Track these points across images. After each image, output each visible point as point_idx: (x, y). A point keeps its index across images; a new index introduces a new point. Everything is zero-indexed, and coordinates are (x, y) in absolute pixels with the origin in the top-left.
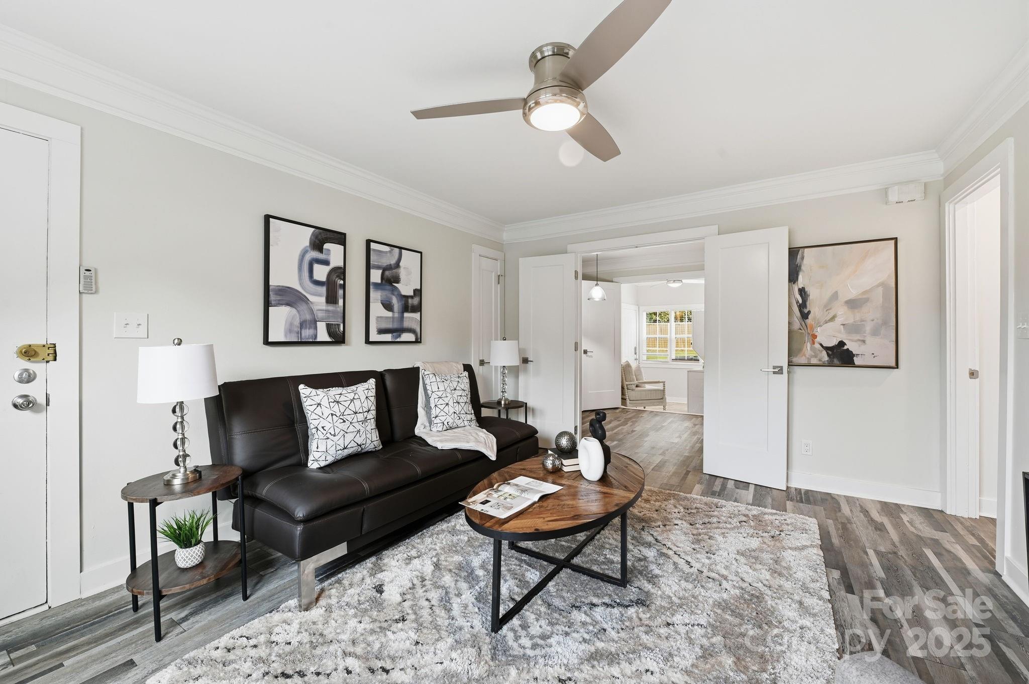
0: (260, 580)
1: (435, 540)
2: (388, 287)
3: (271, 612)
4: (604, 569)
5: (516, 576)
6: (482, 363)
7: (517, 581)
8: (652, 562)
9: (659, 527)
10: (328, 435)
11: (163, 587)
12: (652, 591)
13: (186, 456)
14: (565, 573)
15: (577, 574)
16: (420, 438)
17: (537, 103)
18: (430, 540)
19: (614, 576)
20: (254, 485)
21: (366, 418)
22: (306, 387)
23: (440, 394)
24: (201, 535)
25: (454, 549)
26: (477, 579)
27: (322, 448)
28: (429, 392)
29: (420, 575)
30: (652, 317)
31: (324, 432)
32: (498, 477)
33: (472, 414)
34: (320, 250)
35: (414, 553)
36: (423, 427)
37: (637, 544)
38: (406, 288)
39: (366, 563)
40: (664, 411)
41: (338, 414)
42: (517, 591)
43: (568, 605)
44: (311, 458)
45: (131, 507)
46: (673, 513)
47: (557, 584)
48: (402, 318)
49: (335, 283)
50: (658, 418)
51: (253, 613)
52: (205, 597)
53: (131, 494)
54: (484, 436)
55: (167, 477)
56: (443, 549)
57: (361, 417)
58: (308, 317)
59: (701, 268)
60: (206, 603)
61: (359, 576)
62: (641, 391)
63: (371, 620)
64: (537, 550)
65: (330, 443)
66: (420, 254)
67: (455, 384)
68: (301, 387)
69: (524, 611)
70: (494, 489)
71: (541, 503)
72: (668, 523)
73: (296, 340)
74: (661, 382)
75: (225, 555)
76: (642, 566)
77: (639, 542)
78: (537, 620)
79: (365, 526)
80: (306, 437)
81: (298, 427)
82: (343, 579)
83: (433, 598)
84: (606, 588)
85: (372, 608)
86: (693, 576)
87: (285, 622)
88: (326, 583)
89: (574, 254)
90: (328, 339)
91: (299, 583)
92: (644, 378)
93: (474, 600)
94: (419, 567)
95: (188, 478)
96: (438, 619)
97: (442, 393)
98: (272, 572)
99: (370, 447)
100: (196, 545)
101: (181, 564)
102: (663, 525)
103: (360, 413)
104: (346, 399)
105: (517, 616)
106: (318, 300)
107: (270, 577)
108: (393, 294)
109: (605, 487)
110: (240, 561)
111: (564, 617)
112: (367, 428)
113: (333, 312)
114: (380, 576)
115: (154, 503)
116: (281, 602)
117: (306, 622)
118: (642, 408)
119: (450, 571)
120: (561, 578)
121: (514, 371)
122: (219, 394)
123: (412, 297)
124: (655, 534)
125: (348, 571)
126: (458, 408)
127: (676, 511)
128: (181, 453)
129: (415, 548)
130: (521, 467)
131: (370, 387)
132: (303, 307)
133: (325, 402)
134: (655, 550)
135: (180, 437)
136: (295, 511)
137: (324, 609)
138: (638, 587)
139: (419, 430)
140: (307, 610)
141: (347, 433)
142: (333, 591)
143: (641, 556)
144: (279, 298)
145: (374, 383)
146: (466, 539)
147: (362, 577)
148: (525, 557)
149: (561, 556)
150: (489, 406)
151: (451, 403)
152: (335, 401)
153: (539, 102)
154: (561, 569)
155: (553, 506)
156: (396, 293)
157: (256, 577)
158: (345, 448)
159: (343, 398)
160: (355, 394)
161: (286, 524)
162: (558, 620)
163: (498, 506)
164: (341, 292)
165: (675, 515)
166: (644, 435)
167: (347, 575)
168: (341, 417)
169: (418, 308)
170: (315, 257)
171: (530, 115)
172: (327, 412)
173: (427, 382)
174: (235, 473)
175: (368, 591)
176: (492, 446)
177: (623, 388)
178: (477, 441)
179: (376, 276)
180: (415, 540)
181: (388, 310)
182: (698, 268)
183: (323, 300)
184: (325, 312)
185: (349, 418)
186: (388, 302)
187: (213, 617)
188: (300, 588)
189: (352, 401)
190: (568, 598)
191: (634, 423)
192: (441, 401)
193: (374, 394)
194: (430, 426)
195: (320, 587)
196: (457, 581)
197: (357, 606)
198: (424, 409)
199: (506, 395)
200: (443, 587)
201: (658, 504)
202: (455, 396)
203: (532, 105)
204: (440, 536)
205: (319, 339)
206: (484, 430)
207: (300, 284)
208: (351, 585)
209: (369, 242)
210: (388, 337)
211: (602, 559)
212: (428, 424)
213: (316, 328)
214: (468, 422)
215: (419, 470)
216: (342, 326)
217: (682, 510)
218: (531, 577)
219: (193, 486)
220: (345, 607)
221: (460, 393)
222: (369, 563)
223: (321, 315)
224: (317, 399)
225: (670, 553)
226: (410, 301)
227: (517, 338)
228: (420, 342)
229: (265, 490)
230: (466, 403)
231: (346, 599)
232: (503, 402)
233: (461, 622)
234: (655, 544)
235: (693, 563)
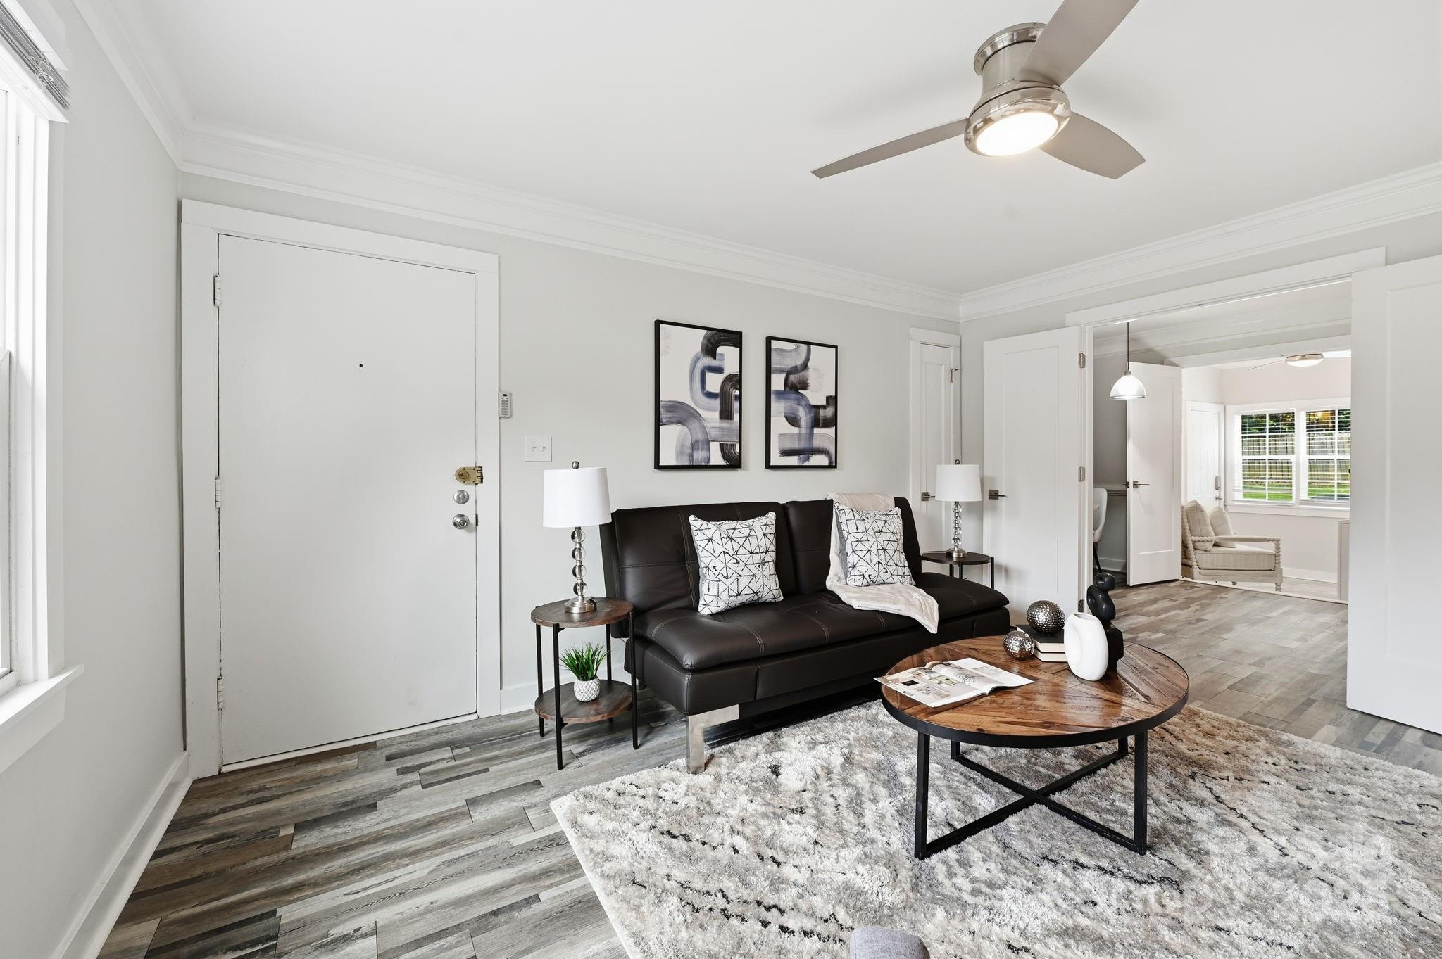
0: (651, 731)
1: (849, 727)
2: (793, 396)
3: (660, 767)
4: (1108, 820)
5: (959, 797)
6: (925, 497)
7: (959, 803)
8: (1201, 830)
9: (1228, 780)
10: (720, 577)
11: (565, 715)
12: (1194, 871)
13: (583, 584)
14: (1037, 810)
15: (1057, 817)
16: (832, 593)
17: (987, 121)
18: (841, 726)
19: (1124, 833)
20: (644, 625)
21: (763, 560)
22: (697, 519)
23: (859, 536)
24: (597, 669)
25: (873, 743)
26: (901, 788)
27: (714, 591)
28: (845, 534)
29: (825, 765)
30: (1252, 425)
31: (715, 572)
32: (933, 654)
33: (905, 567)
34: (713, 355)
35: (820, 737)
36: (837, 579)
37: (1177, 796)
38: (816, 395)
39: (762, 737)
40: (1278, 592)
41: (731, 553)
42: (957, 816)
43: (1036, 854)
44: (702, 602)
45: (538, 628)
46: (1263, 764)
47: (1022, 822)
48: (811, 434)
49: (730, 394)
50: (1257, 604)
51: (642, 763)
52: (600, 737)
53: (538, 615)
54: (919, 598)
55: (567, 605)
56: (858, 740)
57: (757, 558)
58: (700, 436)
59: (1346, 330)
60: (600, 743)
61: (752, 750)
62: (1224, 553)
63: (763, 802)
64: (995, 770)
65: (722, 586)
66: (834, 349)
67: (881, 524)
68: (692, 518)
69: (965, 844)
70: (925, 669)
71: (993, 697)
72: (1248, 777)
73: (687, 464)
74: (1270, 540)
75: (618, 695)
76: (1180, 832)
77: (1180, 795)
78: (985, 861)
79: (760, 691)
80: (697, 578)
81: (688, 563)
82: (735, 749)
83: (840, 795)
84: (1106, 847)
85: (765, 789)
86: (1286, 871)
87: (673, 780)
88: (716, 750)
89: (1077, 327)
90: (723, 463)
91: (688, 743)
92: (1232, 531)
93: (893, 812)
94: (825, 755)
95: (584, 608)
96: (844, 822)
97: (861, 535)
98: (663, 726)
99: (768, 597)
100: (592, 679)
101: (580, 697)
102: (1236, 779)
103: (756, 553)
104: (741, 535)
105: (954, 847)
106: (710, 414)
107: (661, 730)
108: (800, 405)
109: (1108, 692)
110: (631, 705)
111: (1027, 868)
112: (765, 573)
113: (730, 430)
114: (776, 755)
115: (557, 629)
116: (670, 759)
117: (694, 786)
118: (1229, 584)
119: (865, 769)
120: (1030, 815)
121: (975, 509)
122: (611, 521)
123: (824, 407)
124: (1216, 789)
125: (741, 742)
126: (884, 557)
127: (1270, 760)
128: (579, 581)
129: (822, 732)
130: (971, 646)
131: (769, 523)
132: (695, 425)
133: (716, 538)
134: (1211, 814)
135: (578, 564)
136: (683, 658)
137: (713, 777)
138: (1166, 860)
139: (831, 583)
140: (695, 773)
141: (741, 576)
142: (724, 760)
143: (1180, 816)
144: (669, 415)
145: (773, 517)
146: (891, 734)
147: (756, 751)
148: (974, 774)
149: (1035, 787)
150: (934, 558)
151: (874, 549)
152: (728, 537)
153: (990, 118)
154: (1032, 804)
155: (1013, 703)
156: (803, 403)
157: (646, 728)
158: (739, 594)
159: (736, 534)
160: (751, 530)
161: (674, 671)
162: (1018, 869)
163: (928, 690)
164: (736, 405)
165: (1266, 767)
166: (1220, 629)
167: (740, 746)
168: (735, 556)
169: (832, 422)
170: (707, 365)
171: (975, 140)
172: (719, 549)
173: (842, 519)
174: (626, 609)
175: (762, 769)
176: (932, 613)
177: (1185, 546)
178: (909, 603)
179: (778, 383)
180: (822, 722)
181: (793, 425)
182: (1339, 332)
183: (717, 415)
184: (718, 430)
185: (743, 558)
186: (793, 416)
187: (606, 758)
188: (688, 748)
189: (747, 537)
190: (1039, 845)
191: (1204, 607)
192: (860, 546)
193: (773, 532)
194: (846, 579)
195: (710, 752)
196: (873, 783)
197: (749, 783)
198: (839, 556)
199: (960, 544)
200: (854, 787)
201: (1231, 743)
202: (880, 540)
203: (979, 126)
204: (856, 723)
205: (712, 463)
206: (922, 590)
207: (692, 397)
208: (744, 758)
209: (769, 340)
210: (793, 460)
211: (1105, 804)
212: (843, 576)
213: (709, 450)
214: (900, 577)
215: (826, 632)
216: (738, 446)
217: (1283, 761)
218: (982, 803)
219: (589, 616)
220: (736, 781)
221: (887, 536)
222: (766, 737)
223: (715, 433)
224: (709, 534)
225: (1244, 824)
226: (822, 412)
227: (979, 460)
228: (835, 467)
229: (655, 630)
230: (896, 551)
231: (737, 772)
232: (955, 555)
233: (873, 833)
234: (1214, 805)
235: (1291, 850)
